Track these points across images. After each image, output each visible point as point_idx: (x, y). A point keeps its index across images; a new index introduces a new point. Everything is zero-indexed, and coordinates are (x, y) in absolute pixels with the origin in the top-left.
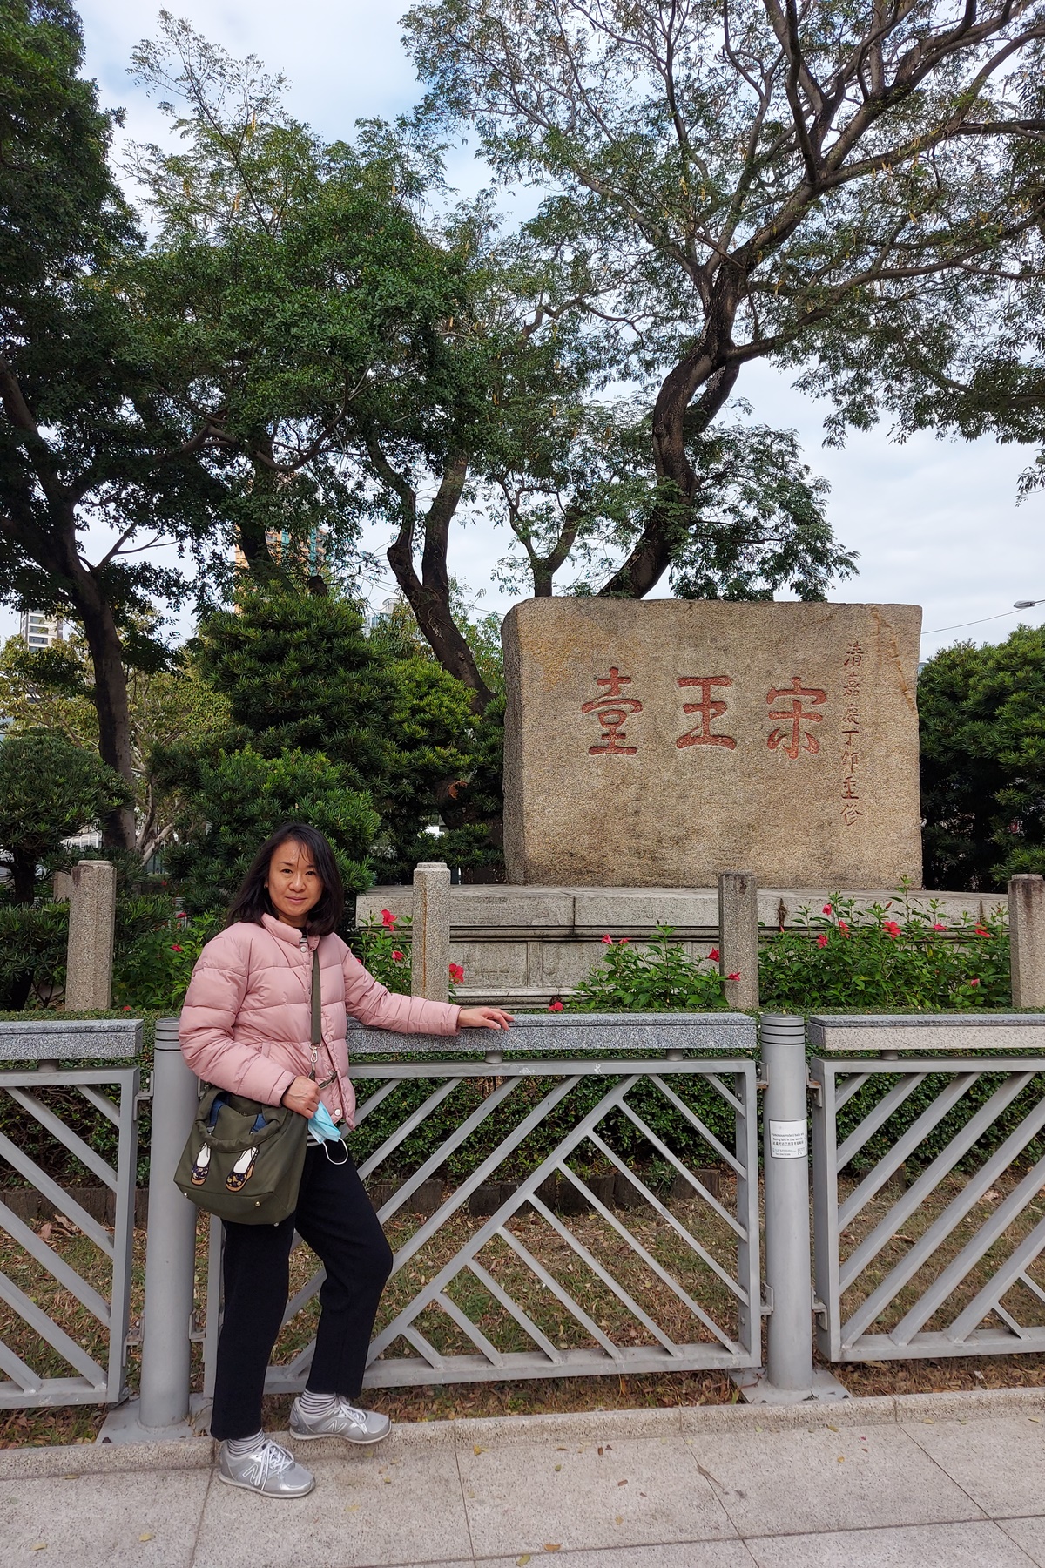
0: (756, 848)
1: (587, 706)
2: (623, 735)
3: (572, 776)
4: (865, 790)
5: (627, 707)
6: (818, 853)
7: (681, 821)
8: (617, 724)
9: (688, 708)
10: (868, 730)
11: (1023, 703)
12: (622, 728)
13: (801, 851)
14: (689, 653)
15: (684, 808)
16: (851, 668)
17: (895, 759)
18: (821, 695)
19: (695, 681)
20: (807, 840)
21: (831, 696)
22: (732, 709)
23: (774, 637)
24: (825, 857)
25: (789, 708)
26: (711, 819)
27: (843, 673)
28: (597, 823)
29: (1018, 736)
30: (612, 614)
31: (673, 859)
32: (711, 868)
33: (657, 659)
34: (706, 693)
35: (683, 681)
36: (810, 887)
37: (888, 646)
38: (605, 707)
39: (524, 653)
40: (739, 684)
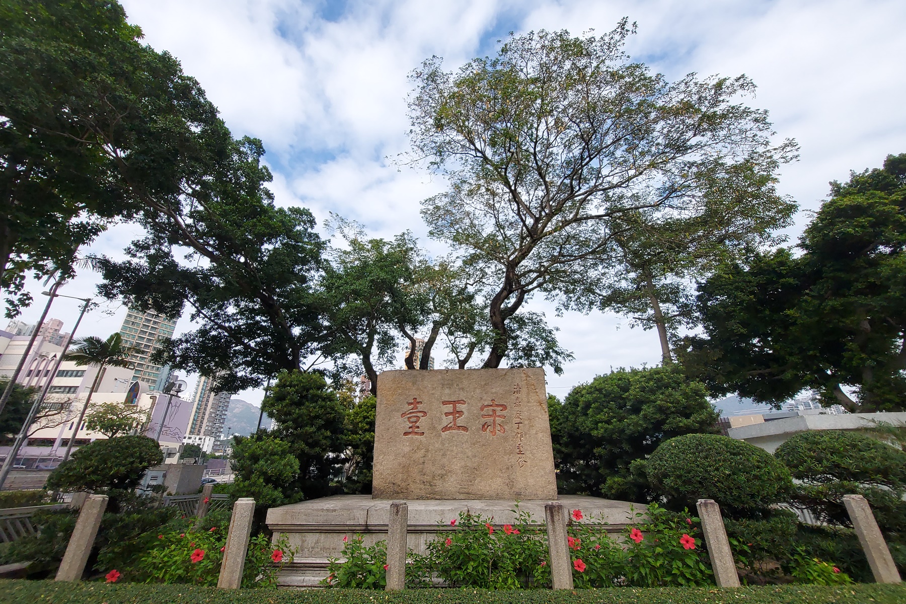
0: (478, 479)
1: (403, 415)
2: (418, 427)
3: (396, 446)
4: (527, 450)
5: (420, 414)
6: (507, 481)
7: (443, 467)
8: (416, 422)
9: (447, 414)
10: (526, 422)
11: (597, 408)
12: (418, 424)
13: (499, 480)
14: (447, 391)
15: (445, 460)
16: (517, 395)
17: (540, 435)
18: (504, 407)
19: (449, 402)
20: (502, 475)
21: (509, 408)
22: (466, 413)
23: (483, 383)
24: (511, 484)
25: (491, 413)
26: (457, 466)
27: (514, 397)
28: (406, 468)
29: (597, 423)
30: (415, 376)
31: (440, 486)
32: (457, 490)
33: (433, 394)
34: (455, 408)
35: (444, 403)
36: (504, 499)
37: (531, 385)
38: (411, 415)
39: (378, 393)
40: (468, 404)
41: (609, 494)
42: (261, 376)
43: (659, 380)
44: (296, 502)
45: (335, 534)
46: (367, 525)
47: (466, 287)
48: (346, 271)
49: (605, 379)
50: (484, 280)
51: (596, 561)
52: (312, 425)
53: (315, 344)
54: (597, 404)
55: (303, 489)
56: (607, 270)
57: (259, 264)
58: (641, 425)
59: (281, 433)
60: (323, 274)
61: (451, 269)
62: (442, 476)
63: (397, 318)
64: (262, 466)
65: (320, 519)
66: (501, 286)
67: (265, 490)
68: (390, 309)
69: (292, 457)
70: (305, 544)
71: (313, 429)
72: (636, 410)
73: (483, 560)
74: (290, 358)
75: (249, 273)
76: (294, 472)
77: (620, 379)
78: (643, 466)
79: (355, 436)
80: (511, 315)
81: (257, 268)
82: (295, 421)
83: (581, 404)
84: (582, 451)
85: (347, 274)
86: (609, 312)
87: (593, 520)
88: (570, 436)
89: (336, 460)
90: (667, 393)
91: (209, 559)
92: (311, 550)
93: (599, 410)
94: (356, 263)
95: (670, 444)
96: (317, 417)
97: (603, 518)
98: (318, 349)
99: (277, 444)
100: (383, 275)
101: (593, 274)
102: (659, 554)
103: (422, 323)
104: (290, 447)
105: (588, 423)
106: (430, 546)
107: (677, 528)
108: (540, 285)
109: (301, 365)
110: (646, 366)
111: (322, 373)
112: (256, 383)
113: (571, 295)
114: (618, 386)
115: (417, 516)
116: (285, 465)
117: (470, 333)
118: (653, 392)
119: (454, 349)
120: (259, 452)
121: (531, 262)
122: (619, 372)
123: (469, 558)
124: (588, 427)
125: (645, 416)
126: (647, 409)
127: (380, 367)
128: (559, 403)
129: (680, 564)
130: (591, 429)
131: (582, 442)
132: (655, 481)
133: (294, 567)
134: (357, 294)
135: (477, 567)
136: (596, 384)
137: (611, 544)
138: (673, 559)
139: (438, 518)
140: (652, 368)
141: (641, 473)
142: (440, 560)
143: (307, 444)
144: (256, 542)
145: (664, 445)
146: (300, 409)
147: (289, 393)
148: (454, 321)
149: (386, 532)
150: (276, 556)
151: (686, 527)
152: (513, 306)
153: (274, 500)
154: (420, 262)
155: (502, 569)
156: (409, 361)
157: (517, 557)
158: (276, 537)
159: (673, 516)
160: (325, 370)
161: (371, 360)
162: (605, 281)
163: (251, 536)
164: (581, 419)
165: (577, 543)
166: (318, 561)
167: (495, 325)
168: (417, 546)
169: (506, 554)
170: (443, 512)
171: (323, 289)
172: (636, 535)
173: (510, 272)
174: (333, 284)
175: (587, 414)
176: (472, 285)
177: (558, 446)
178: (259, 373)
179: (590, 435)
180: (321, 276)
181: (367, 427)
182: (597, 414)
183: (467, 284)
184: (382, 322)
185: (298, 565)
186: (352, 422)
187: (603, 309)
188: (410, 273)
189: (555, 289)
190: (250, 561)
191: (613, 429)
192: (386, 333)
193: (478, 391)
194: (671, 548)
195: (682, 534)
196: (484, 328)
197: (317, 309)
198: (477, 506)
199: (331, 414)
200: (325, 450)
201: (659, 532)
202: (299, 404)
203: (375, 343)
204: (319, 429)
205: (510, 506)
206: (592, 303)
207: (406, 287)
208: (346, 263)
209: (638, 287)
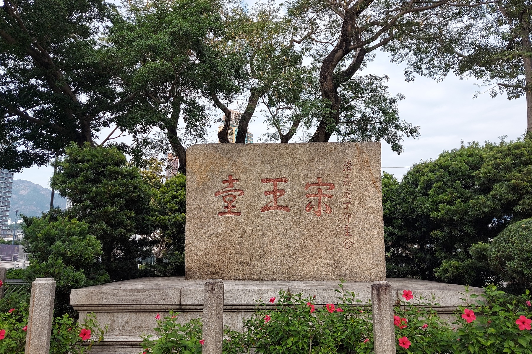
0: (300, 261)
1: (217, 193)
2: (234, 207)
3: (209, 226)
4: (355, 231)
5: (236, 193)
6: (331, 263)
7: (262, 247)
8: (232, 201)
9: (267, 193)
10: (356, 202)
11: (440, 188)
12: (234, 203)
13: (323, 262)
14: (267, 167)
15: (264, 241)
16: (348, 173)
17: (371, 216)
18: (332, 186)
19: (270, 180)
20: (326, 256)
21: (337, 186)
22: (288, 193)
23: (308, 159)
24: (335, 265)
25: (316, 192)
26: (277, 246)
27: (343, 175)
28: (221, 249)
29: (437, 204)
30: (230, 151)
31: (258, 266)
32: (277, 270)
33: (251, 171)
34: (275, 186)
35: (264, 181)
36: (327, 280)
37: (364, 162)
38: (226, 194)
39: (188, 169)
40: (291, 181)
41: (443, 277)
42: (46, 152)
43: (518, 156)
44: (102, 284)
45: (146, 314)
46: (180, 305)
47: (292, 46)
48: (138, 20)
49: (454, 155)
50: (313, 36)
51: (422, 339)
52: (113, 204)
53: (108, 114)
54: (439, 184)
55: (109, 271)
56: (473, 22)
57: (24, 10)
58: (489, 206)
59: (78, 213)
60: (110, 24)
61: (274, 21)
62: (261, 257)
63: (207, 83)
64: (60, 247)
65: (130, 300)
66: (335, 44)
67: (66, 272)
68: (197, 73)
69: (93, 238)
70: (115, 324)
71: (114, 209)
72: (485, 190)
73: (303, 336)
74: (80, 130)
75: (12, 21)
76: (97, 254)
77: (470, 156)
78: (486, 250)
79: (163, 217)
80: (346, 80)
81: (22, 16)
82: (92, 200)
83: (421, 184)
84: (417, 233)
85: (141, 25)
86: (469, 77)
87: (422, 301)
88: (405, 218)
89: (143, 242)
90: (525, 170)
91: (11, 338)
92: (121, 329)
93: (441, 190)
94: (152, 9)
95: (520, 226)
96: (118, 196)
97: (434, 299)
98: (112, 121)
99: (74, 224)
100: (186, 26)
101: (454, 27)
102: (491, 335)
103: (238, 91)
104: (90, 227)
105: (428, 204)
106: (248, 323)
107: (514, 311)
108: (384, 43)
109: (93, 139)
110: (505, 140)
111: (121, 148)
112: (42, 160)
113: (424, 56)
114: (468, 163)
115: (234, 296)
116: (85, 246)
117: (294, 102)
118: (508, 169)
119: (276, 122)
120: (54, 232)
121: (376, 10)
122: (471, 148)
123: (289, 334)
124: (426, 208)
125: (495, 197)
126: (498, 189)
127: (189, 142)
128: (395, 182)
129: (512, 344)
130: (430, 211)
131: (418, 224)
132: (496, 264)
133: (104, 345)
134: (154, 51)
135: (297, 342)
136: (441, 161)
137: (439, 324)
138: (505, 340)
139: (257, 298)
140: (511, 142)
141: (482, 256)
142: (258, 336)
143: (109, 224)
144: (61, 322)
145: (512, 227)
146: (97, 187)
147: (81, 169)
148: (276, 89)
149: (201, 311)
150: (84, 335)
151: (524, 310)
152: (348, 69)
153: (77, 282)
154: (234, 11)
155: (323, 345)
156: (223, 136)
157: (339, 334)
158: (82, 317)
159: (512, 299)
160: (123, 145)
161: (178, 135)
162: (468, 37)
163: (55, 316)
164: (419, 200)
165: (403, 322)
166: (130, 339)
167: (326, 94)
168: (234, 324)
169: (327, 331)
170: (261, 292)
171: (111, 45)
172: (468, 315)
173: (347, 25)
174: (124, 38)
175: (427, 195)
176: (299, 43)
177: (390, 228)
178: (43, 148)
179: (427, 217)
180: (107, 27)
181: (177, 207)
182: (439, 194)
183: (293, 41)
184: (189, 88)
185: (109, 343)
186: (159, 202)
187: (461, 74)
188: (221, 25)
189: (403, 47)
190: (57, 340)
191: (455, 211)
192: (194, 103)
193: (302, 168)
194: (505, 329)
195: (518, 316)
196: (312, 97)
197: (106, 71)
198: (297, 286)
199: (134, 192)
200: (130, 231)
201: (494, 313)
202: (96, 181)
203: (182, 115)
204: (122, 208)
205: (333, 287)
206: (448, 66)
207: (217, 44)
208: (138, 10)
209: (510, 44)
